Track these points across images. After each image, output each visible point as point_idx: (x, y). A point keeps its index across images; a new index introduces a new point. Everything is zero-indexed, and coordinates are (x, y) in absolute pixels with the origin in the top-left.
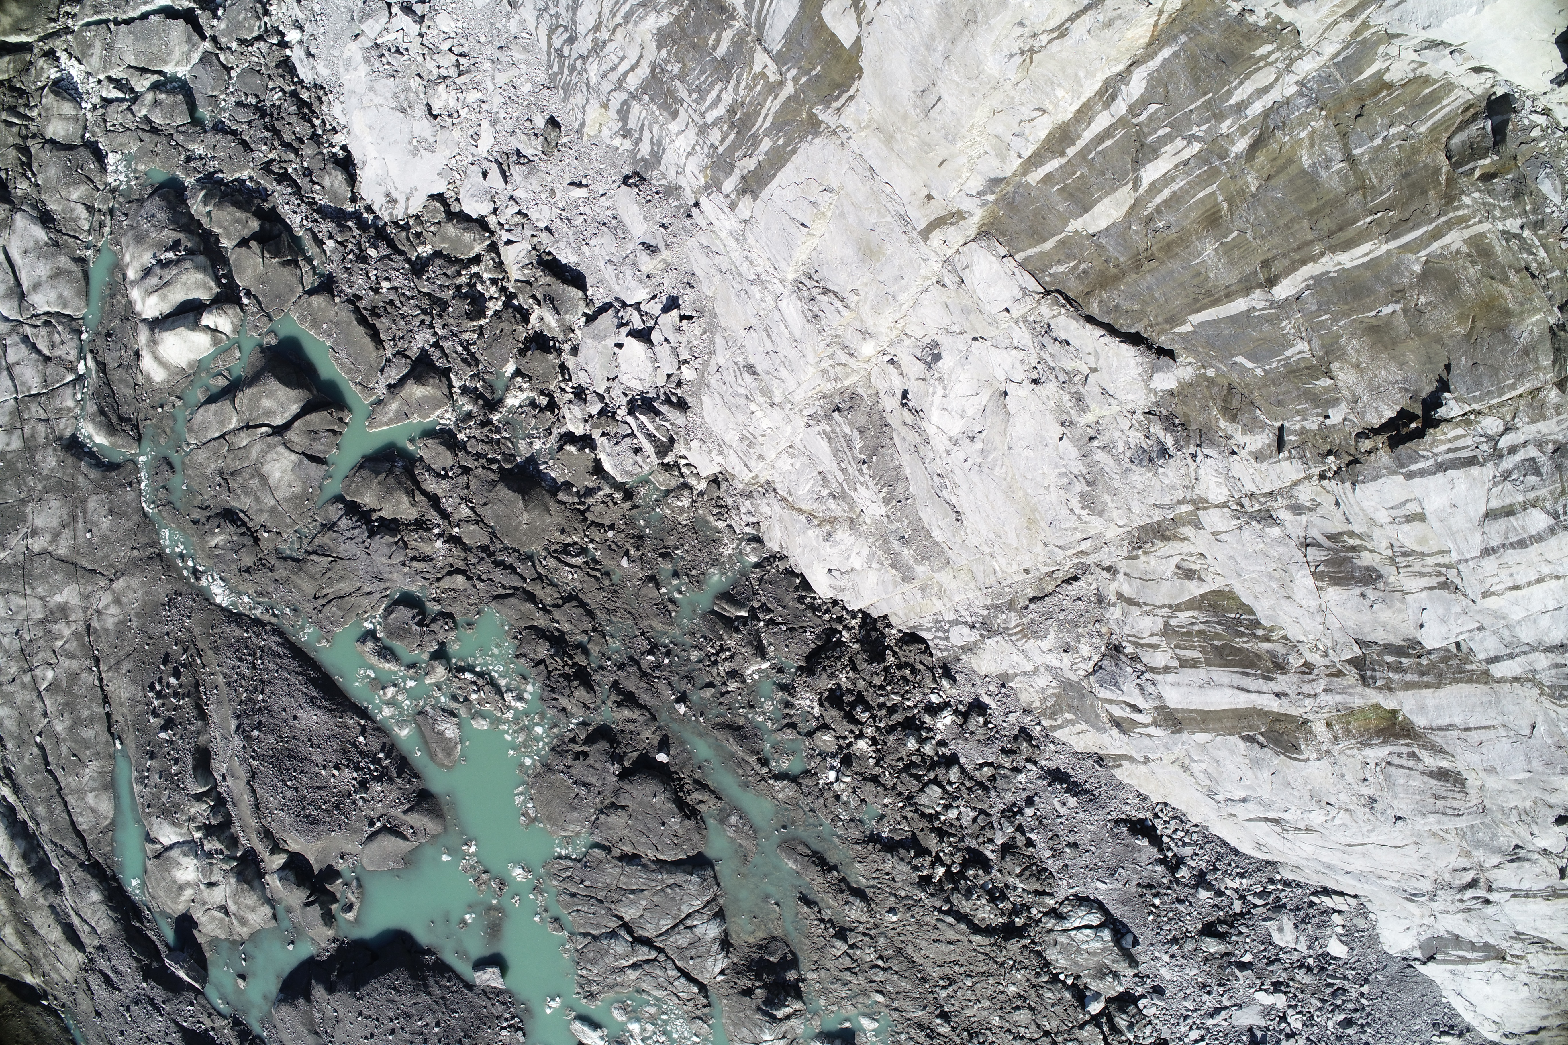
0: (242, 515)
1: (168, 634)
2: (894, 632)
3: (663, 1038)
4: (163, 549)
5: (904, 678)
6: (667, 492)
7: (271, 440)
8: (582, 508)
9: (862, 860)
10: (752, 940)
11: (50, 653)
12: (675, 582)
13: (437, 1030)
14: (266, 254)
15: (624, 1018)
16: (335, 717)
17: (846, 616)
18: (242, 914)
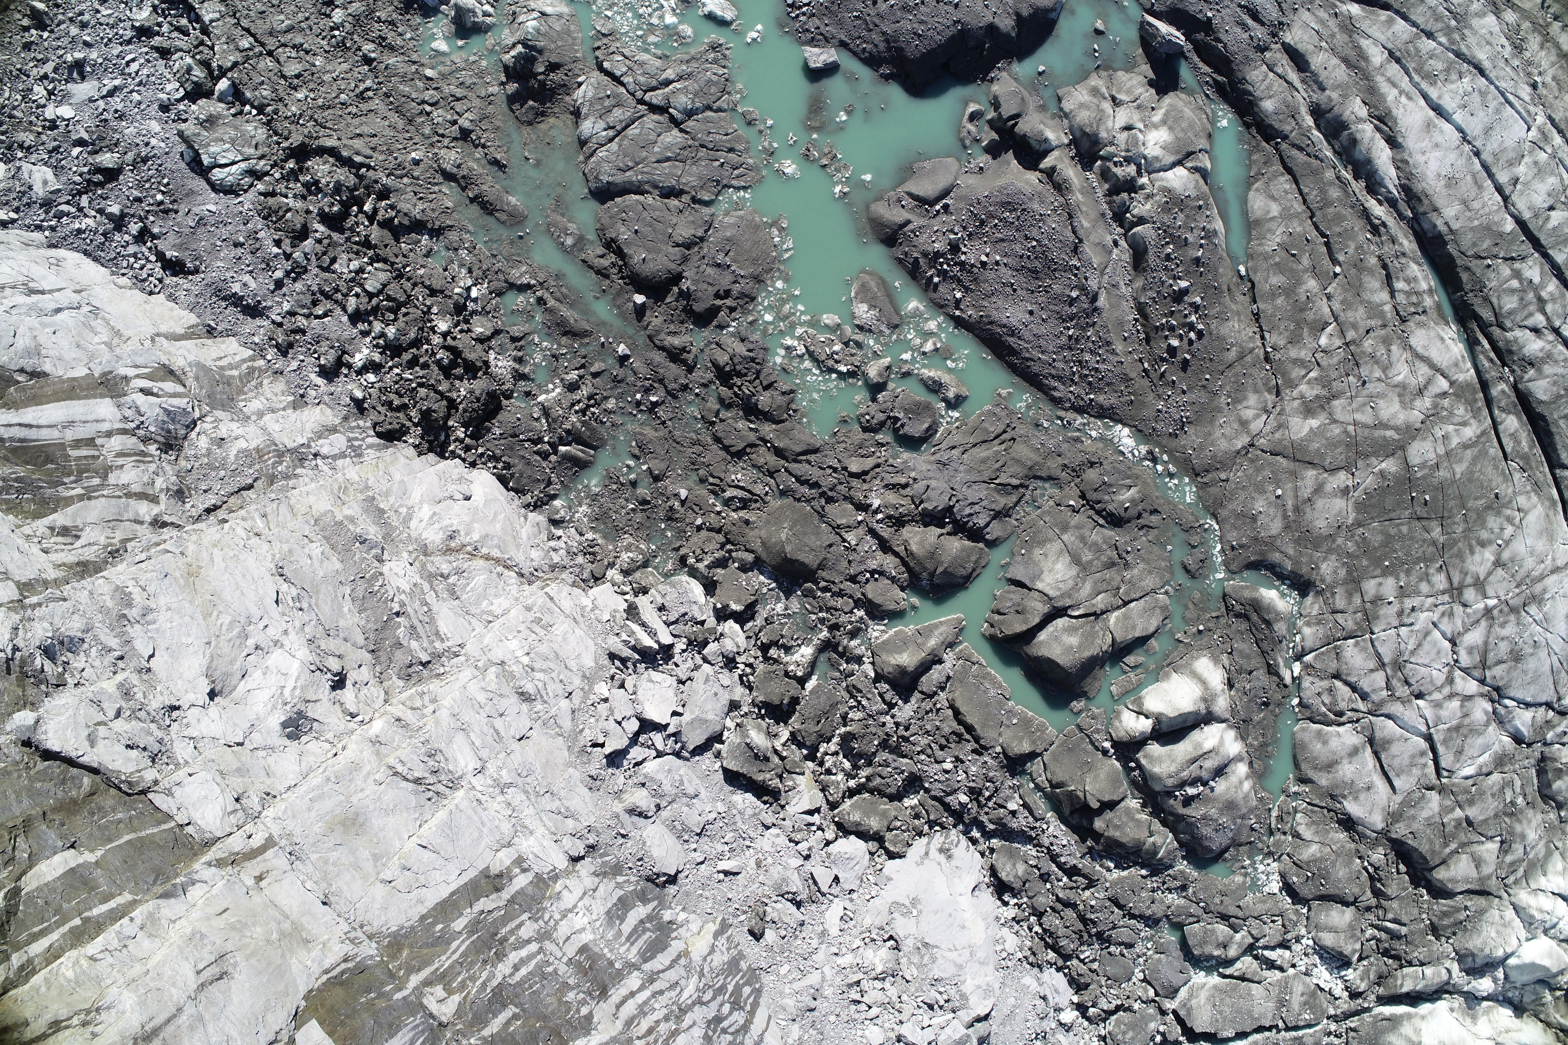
0: (1101, 521)
1: (1184, 392)
2: (411, 441)
3: (641, 11)
4: (1192, 481)
5: (401, 396)
6: (645, 565)
7: (1068, 602)
8: (729, 547)
9: (446, 211)
10: (552, 120)
11: (1323, 363)
14: (1081, 795)
16: (987, 316)
17: (462, 453)
18: (1095, 100)
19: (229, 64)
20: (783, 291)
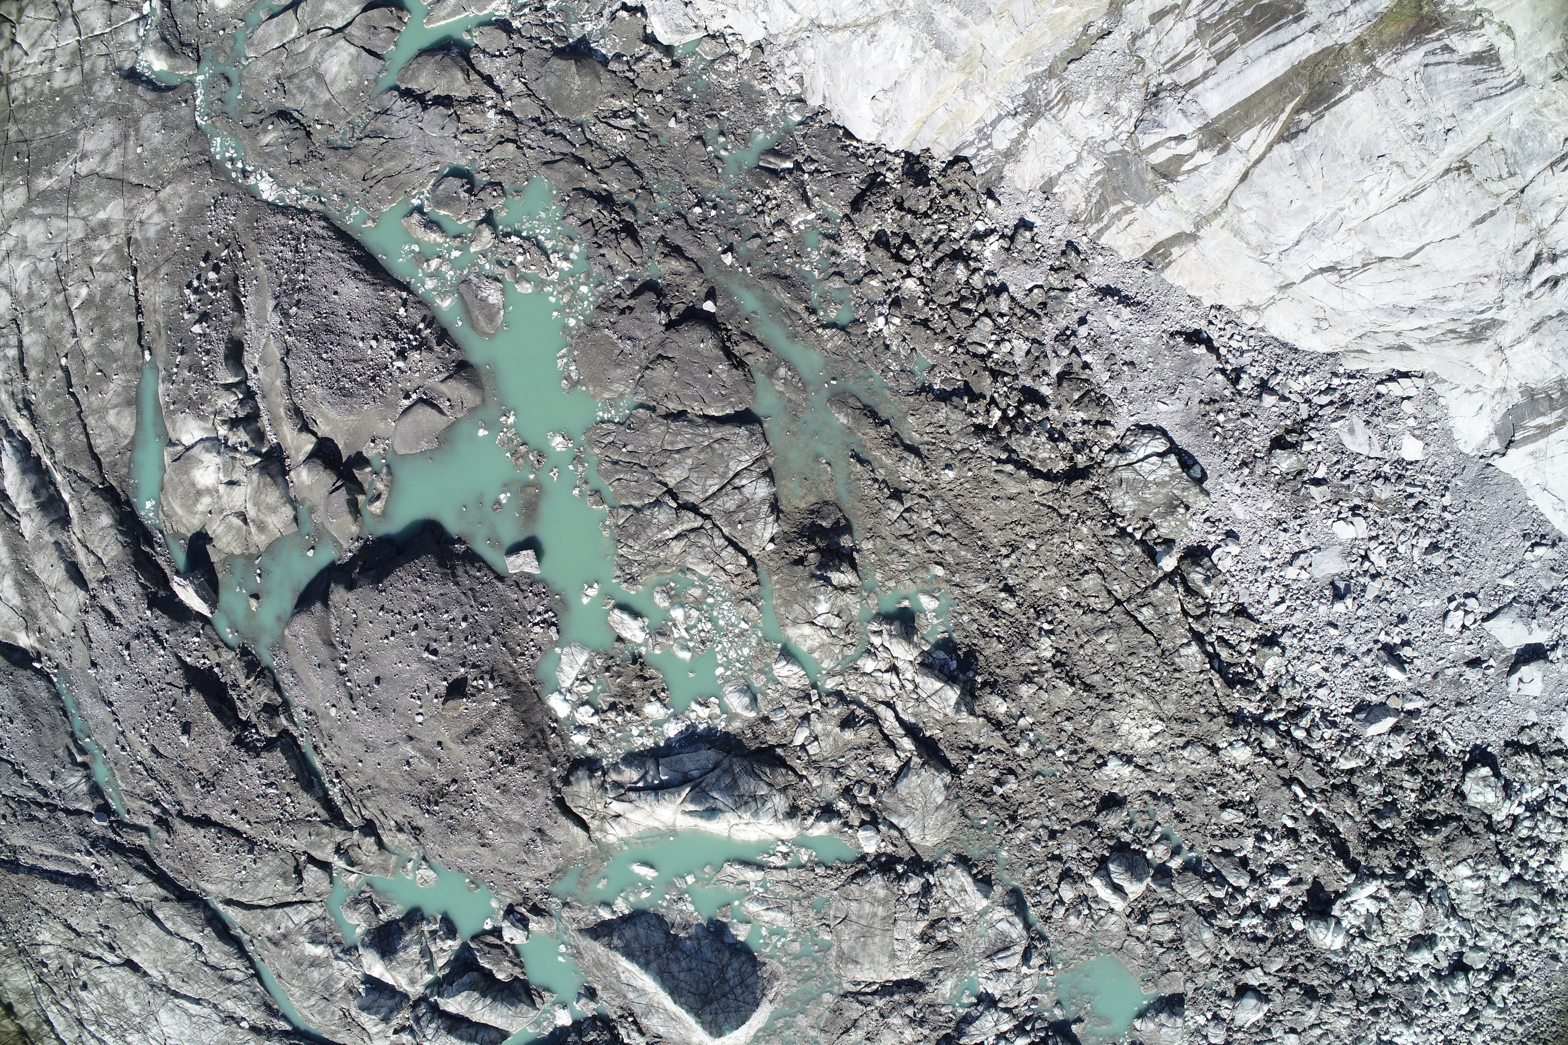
0: (295, 114)
1: (211, 233)
2: (937, 164)
3: (709, 626)
4: (213, 157)
5: (949, 207)
6: (713, 61)
7: (330, 39)
8: (630, 75)
9: (914, 412)
10: (803, 505)
11: (87, 270)
12: (722, 139)
13: (464, 625)
15: (667, 604)
16: (376, 290)
17: (889, 157)
18: (262, 517)
19: (1161, 585)
20: (569, 315)
